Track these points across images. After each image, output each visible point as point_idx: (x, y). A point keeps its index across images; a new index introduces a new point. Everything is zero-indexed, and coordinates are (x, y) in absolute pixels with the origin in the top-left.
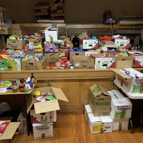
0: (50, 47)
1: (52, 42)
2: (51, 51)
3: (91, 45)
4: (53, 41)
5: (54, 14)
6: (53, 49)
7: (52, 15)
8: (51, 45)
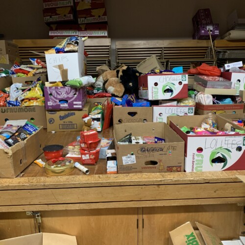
0: (59, 97)
1: (64, 83)
2: (62, 105)
3: (169, 90)
4: (67, 81)
5: (85, 18)
6: (69, 101)
7: (80, 21)
8: (62, 90)
